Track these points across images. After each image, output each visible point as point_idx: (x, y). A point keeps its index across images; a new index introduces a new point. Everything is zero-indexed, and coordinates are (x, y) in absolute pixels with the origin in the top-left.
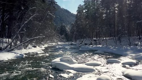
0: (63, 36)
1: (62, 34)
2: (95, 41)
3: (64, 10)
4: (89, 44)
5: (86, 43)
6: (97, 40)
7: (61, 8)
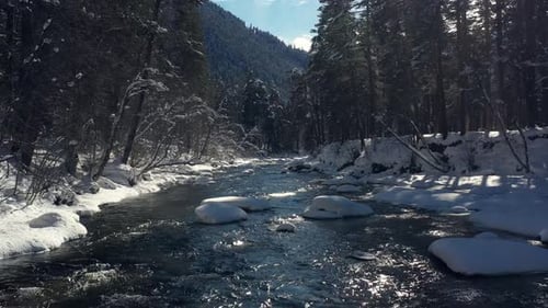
0: (255, 129)
1: (249, 124)
2: (435, 147)
3: (259, 33)
4: (396, 169)
5: (378, 162)
6: (444, 143)
7: (247, 25)
